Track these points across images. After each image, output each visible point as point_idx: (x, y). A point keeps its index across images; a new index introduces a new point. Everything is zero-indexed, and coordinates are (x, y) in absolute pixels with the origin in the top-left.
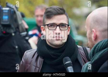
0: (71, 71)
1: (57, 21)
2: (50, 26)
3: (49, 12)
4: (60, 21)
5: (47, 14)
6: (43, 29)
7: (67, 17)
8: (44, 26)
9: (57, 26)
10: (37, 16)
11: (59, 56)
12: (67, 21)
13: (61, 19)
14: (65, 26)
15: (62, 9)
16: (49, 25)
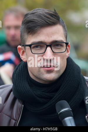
0: (71, 124)
1: (46, 38)
2: (34, 47)
3: (30, 21)
4: (51, 37)
5: (28, 25)
6: (22, 51)
7: (64, 27)
8: (23, 47)
9: (47, 46)
10: (9, 28)
11: (51, 98)
12: (63, 36)
13: (53, 34)
14: (62, 46)
15: (53, 15)
16: (32, 46)
